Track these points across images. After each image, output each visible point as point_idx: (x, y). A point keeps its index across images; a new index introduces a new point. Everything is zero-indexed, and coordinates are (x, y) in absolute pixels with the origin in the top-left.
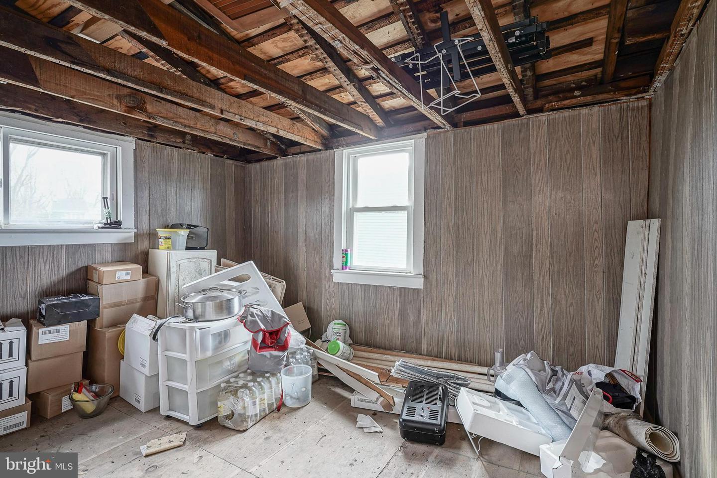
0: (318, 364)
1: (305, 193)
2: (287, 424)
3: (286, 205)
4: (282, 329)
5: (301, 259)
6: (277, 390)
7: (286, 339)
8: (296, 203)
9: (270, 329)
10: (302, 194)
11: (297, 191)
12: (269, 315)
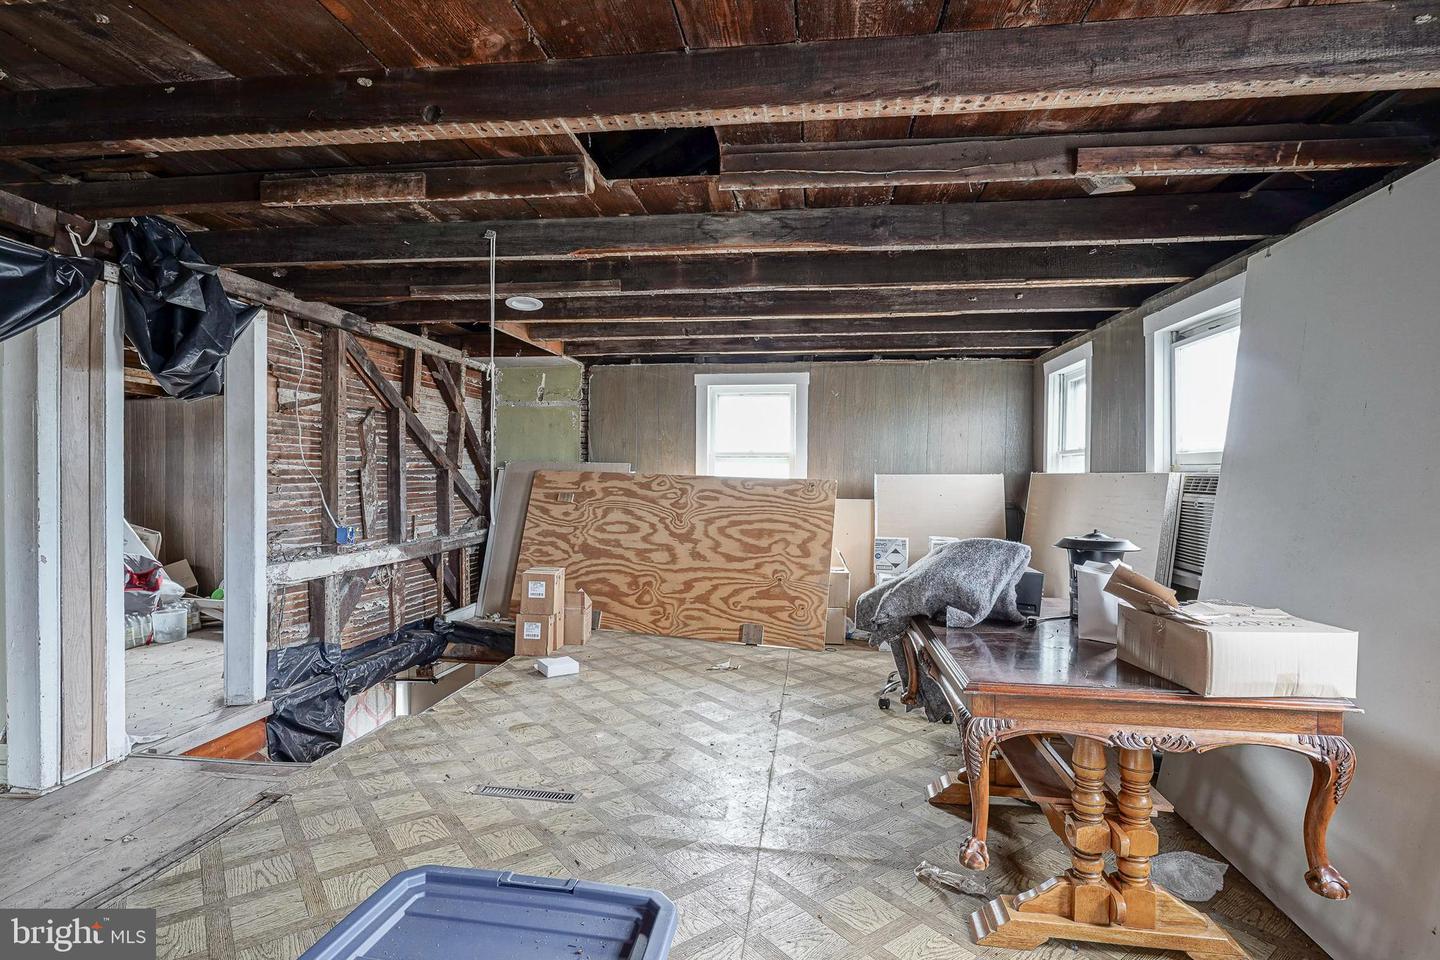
0: (201, 614)
1: (192, 440)
2: (152, 649)
3: (169, 453)
4: (152, 572)
5: (188, 512)
6: (147, 629)
7: (157, 581)
8: (181, 451)
9: (140, 572)
10: (190, 441)
11: (182, 436)
12: (138, 559)
